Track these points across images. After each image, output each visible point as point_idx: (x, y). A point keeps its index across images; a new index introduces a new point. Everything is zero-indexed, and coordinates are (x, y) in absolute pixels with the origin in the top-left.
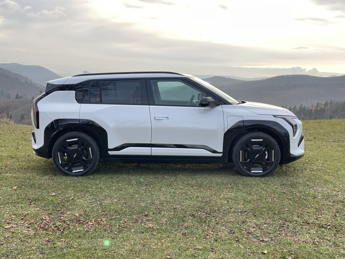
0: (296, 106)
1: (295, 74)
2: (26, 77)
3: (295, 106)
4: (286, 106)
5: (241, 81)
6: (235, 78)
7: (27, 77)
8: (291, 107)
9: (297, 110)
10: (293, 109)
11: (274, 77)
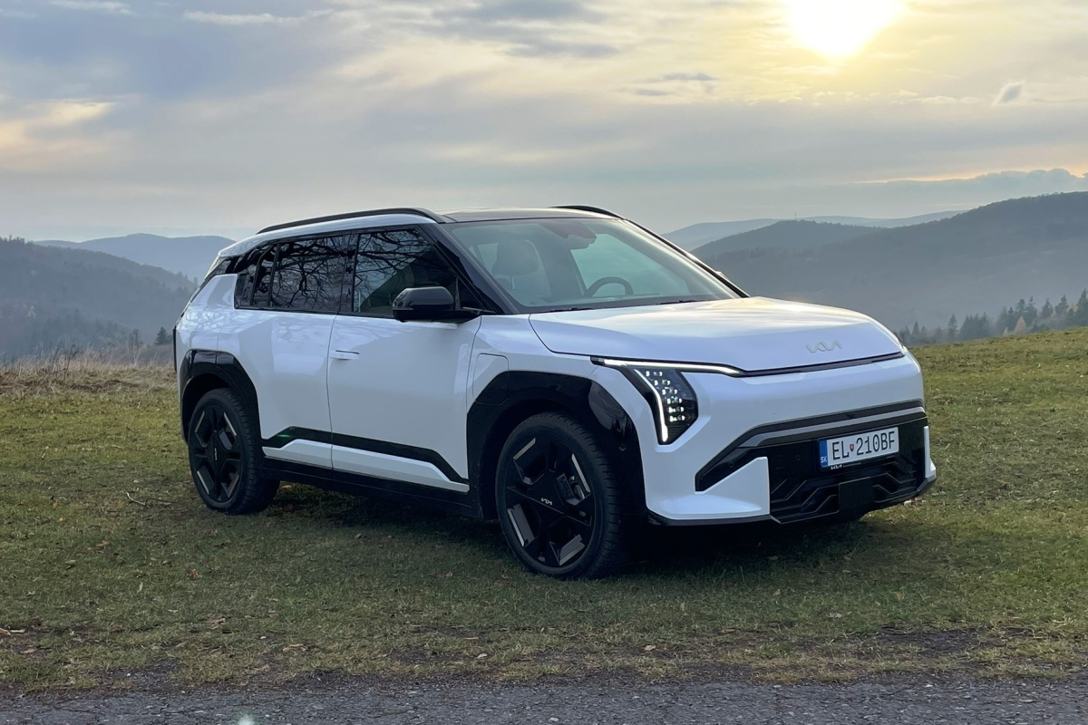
0: (1067, 298)
1: (1050, 194)
2: (181, 273)
3: (1064, 299)
4: (1031, 300)
5: (869, 228)
6: (849, 223)
7: (184, 274)
8: (1048, 303)
9: (1071, 310)
10: (1057, 307)
11: (981, 207)
